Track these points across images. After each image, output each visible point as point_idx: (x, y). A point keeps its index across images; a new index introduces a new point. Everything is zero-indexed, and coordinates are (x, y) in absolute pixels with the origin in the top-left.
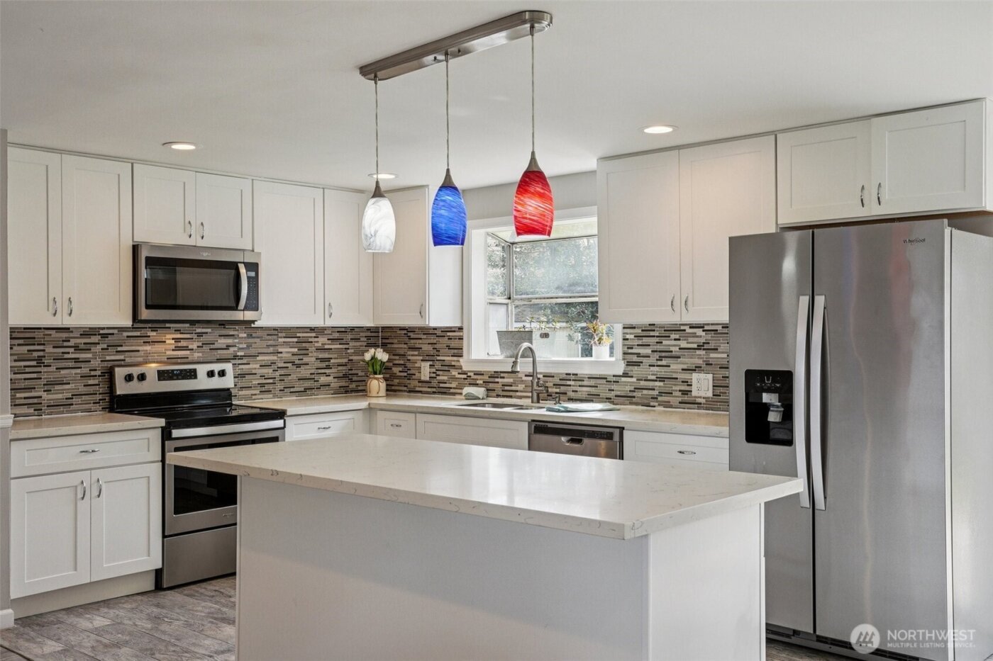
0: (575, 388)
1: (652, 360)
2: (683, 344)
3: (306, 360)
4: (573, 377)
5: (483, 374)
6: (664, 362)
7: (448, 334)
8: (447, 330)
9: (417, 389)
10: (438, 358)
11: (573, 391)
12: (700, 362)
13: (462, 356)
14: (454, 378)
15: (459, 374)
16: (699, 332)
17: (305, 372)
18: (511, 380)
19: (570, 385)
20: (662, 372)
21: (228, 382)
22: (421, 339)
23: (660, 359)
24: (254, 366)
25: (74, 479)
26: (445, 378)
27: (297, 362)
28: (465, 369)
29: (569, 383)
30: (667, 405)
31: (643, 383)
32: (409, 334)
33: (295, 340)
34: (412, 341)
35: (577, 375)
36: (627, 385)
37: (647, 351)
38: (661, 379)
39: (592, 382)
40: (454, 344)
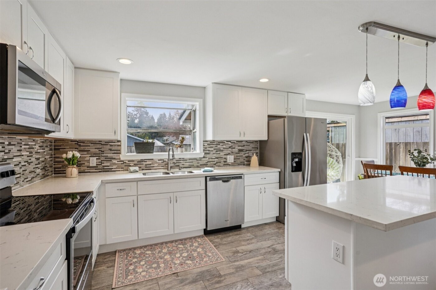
0: (183, 164)
1: (214, 152)
2: (224, 147)
3: (32, 159)
4: (182, 159)
5: (134, 161)
6: (218, 153)
7: (110, 143)
9: (86, 171)
10: (103, 155)
12: (230, 152)
13: (120, 153)
14: (115, 164)
15: (118, 162)
16: (229, 143)
17: (31, 167)
18: (151, 163)
20: (217, 156)
22: (90, 146)
23: (217, 151)
26: (109, 164)
28: (122, 159)
29: (180, 162)
30: (219, 166)
31: (211, 160)
32: (79, 144)
34: (81, 147)
35: (184, 158)
36: (205, 161)
37: (212, 149)
38: (217, 158)
39: (191, 161)
40: (114, 148)
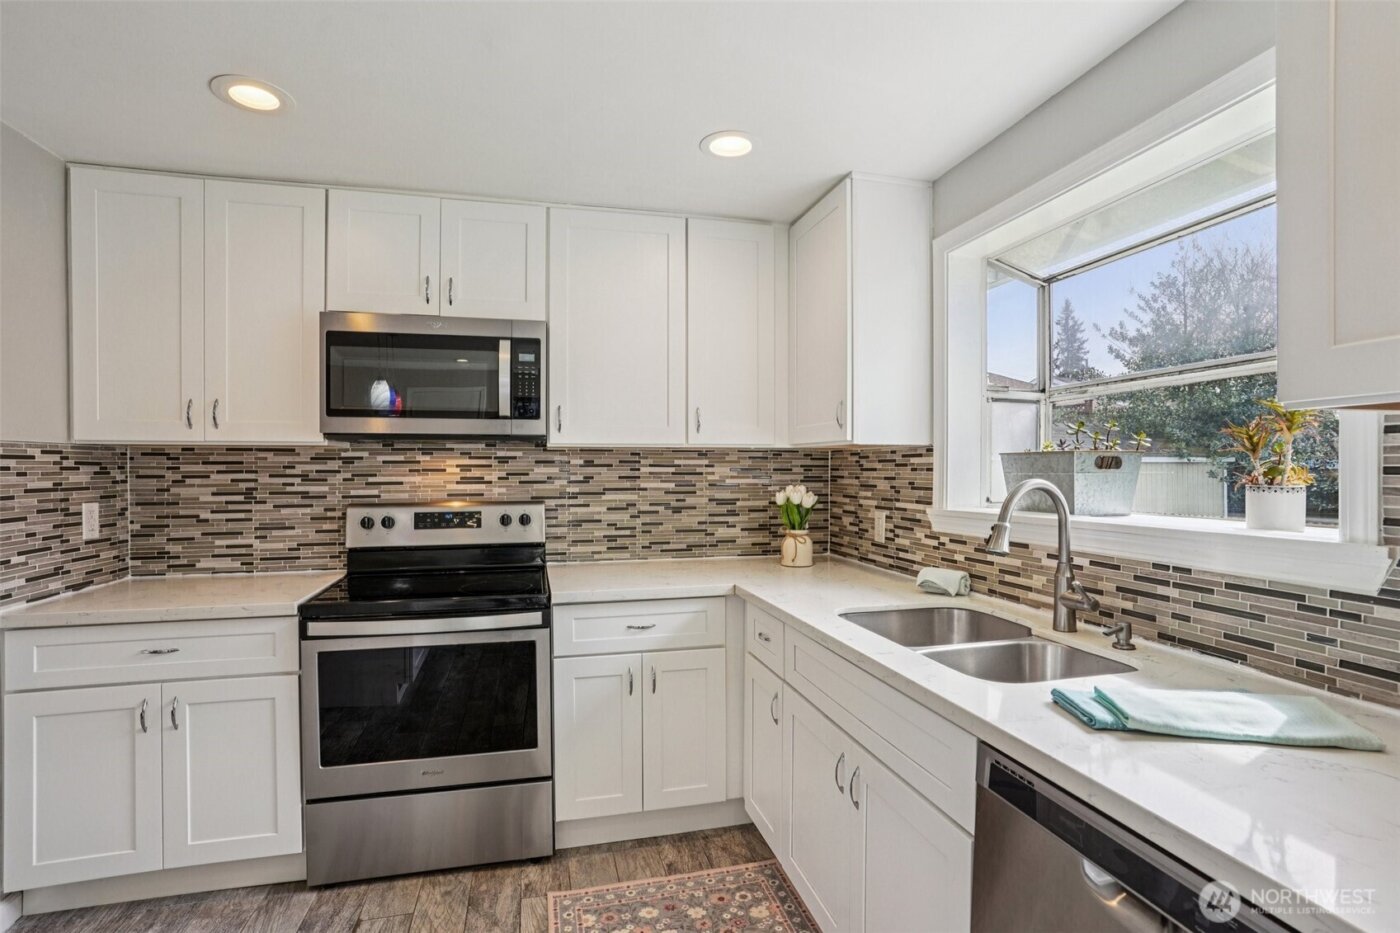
0: (1179, 609)
3: (690, 500)
4: (1177, 577)
5: (964, 543)
7: (913, 460)
9: (871, 556)
10: (898, 505)
11: (1175, 616)
13: (930, 503)
14: (917, 544)
15: (926, 536)
17: (688, 520)
18: (1018, 563)
19: (1166, 598)
21: (535, 533)
22: (875, 470)
24: (597, 509)
25: (131, 697)
26: (906, 542)
27: (674, 504)
28: (936, 528)
29: (1161, 590)
32: (863, 462)
33: (673, 470)
34: (866, 474)
35: (1189, 571)
40: (920, 478)
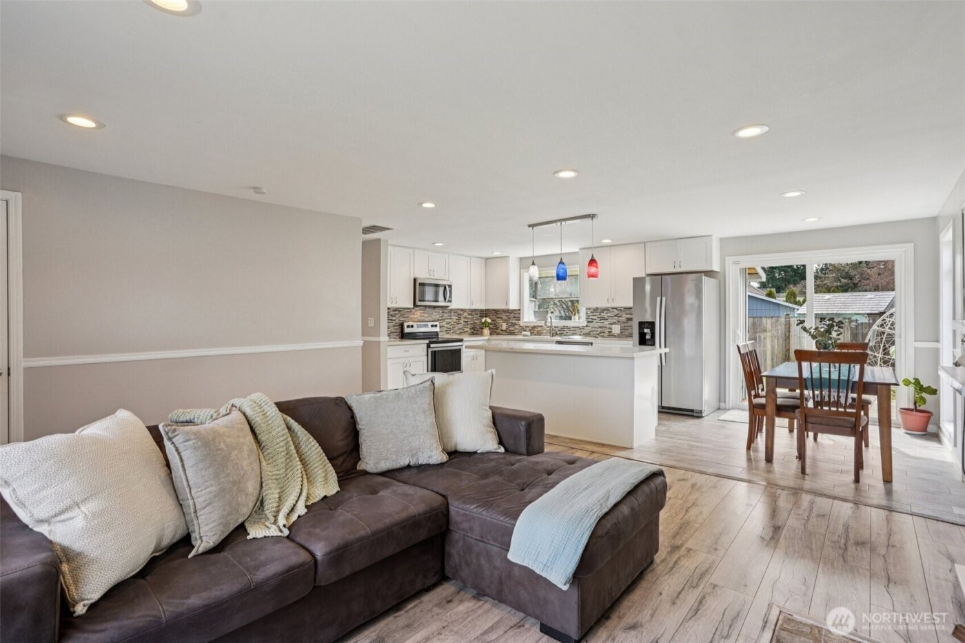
1: (597, 320)
2: (609, 315)
3: (460, 322)
5: (529, 327)
6: (602, 321)
8: (515, 310)
9: (501, 333)
10: (510, 321)
12: (615, 321)
13: (520, 320)
14: (517, 328)
15: (519, 327)
16: (615, 310)
17: (460, 326)
20: (601, 325)
21: (437, 329)
22: (503, 314)
23: (600, 320)
24: (444, 324)
25: (403, 360)
26: (513, 328)
28: (521, 325)
30: (603, 336)
31: (594, 329)
34: (498, 315)
36: (587, 330)
37: (595, 317)
38: (601, 327)
39: (574, 329)
40: (517, 316)
